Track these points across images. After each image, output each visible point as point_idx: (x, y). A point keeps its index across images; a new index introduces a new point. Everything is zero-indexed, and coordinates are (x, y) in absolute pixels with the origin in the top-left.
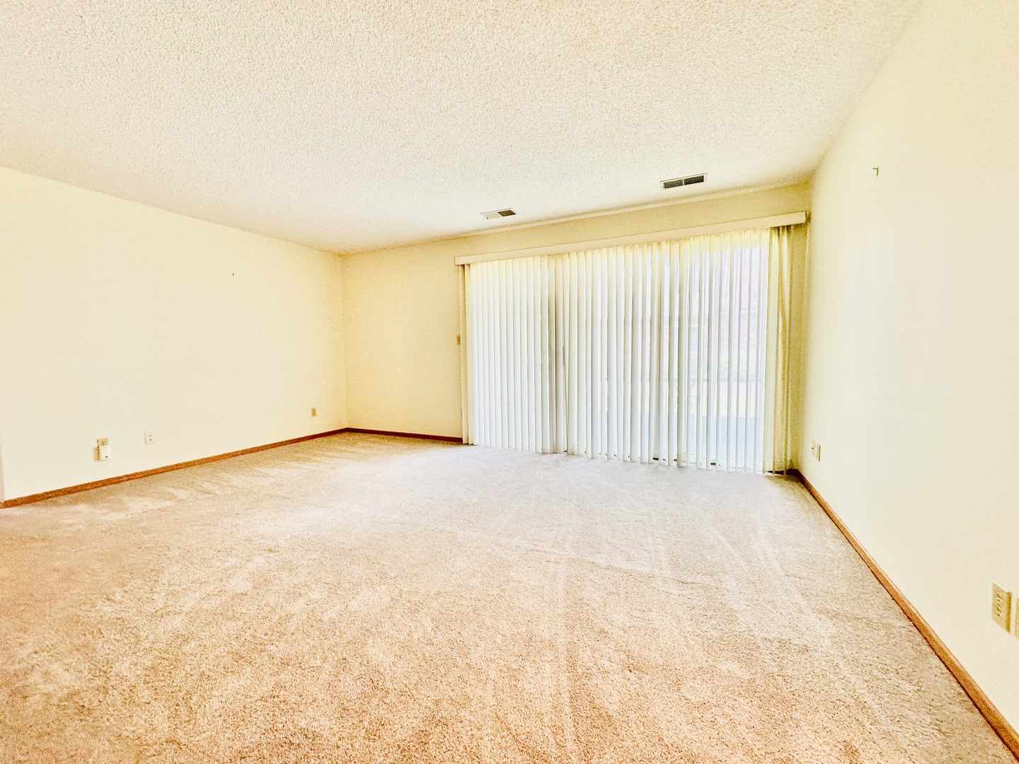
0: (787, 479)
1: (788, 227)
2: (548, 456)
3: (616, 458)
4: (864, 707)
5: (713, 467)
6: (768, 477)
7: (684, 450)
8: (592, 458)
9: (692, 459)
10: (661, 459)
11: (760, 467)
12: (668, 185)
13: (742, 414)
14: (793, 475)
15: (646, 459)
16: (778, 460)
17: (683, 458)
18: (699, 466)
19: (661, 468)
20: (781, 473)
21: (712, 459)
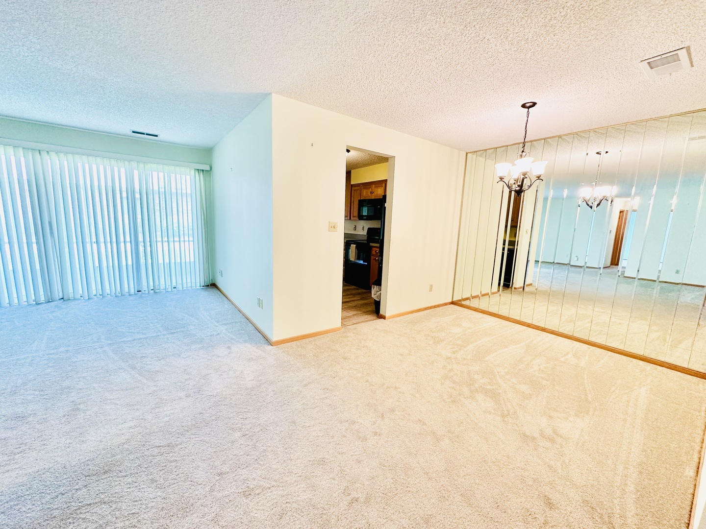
0: (211, 288)
1: (203, 170)
2: (44, 305)
3: (109, 296)
4: (232, 339)
5: (175, 289)
6: (203, 289)
7: (157, 283)
8: (89, 299)
9: (162, 287)
10: (143, 292)
11: (198, 285)
12: (133, 132)
13: (188, 260)
14: (213, 285)
15: (132, 291)
16: (206, 280)
17: (157, 287)
18: (167, 290)
19: (144, 295)
20: (208, 286)
21: (174, 284)
